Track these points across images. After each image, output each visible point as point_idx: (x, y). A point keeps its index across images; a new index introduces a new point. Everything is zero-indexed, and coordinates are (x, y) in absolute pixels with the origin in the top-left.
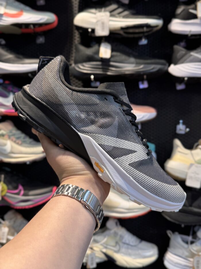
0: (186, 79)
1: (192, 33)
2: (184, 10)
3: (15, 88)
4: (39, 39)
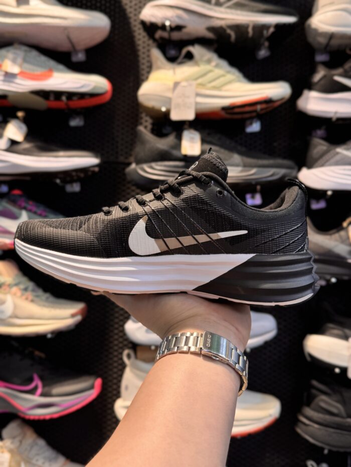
0: (329, 193)
1: (339, 116)
2: (324, 77)
3: (31, 203)
4: (74, 118)
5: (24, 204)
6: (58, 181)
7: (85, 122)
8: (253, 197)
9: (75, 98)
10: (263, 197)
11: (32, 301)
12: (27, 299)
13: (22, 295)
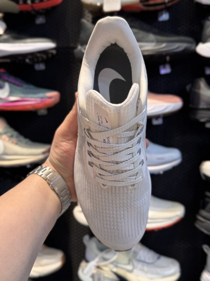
3: (11, 77)
4: (39, 18)
5: (6, 78)
8: (164, 67)
9: (37, 1)
10: (172, 67)
11: (16, 144)
12: (13, 142)
13: (9, 140)
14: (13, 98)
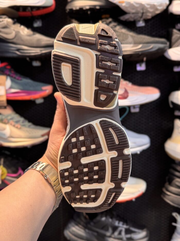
3: (13, 72)
4: (36, 22)
5: (8, 73)
6: (28, 59)
7: (43, 24)
8: (141, 65)
9: (34, 10)
10: (147, 66)
11: (20, 128)
12: (17, 127)
14: (13, 90)
